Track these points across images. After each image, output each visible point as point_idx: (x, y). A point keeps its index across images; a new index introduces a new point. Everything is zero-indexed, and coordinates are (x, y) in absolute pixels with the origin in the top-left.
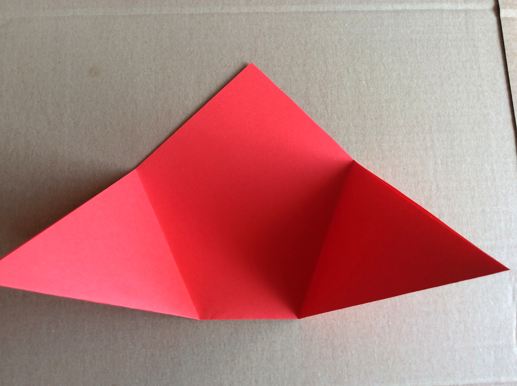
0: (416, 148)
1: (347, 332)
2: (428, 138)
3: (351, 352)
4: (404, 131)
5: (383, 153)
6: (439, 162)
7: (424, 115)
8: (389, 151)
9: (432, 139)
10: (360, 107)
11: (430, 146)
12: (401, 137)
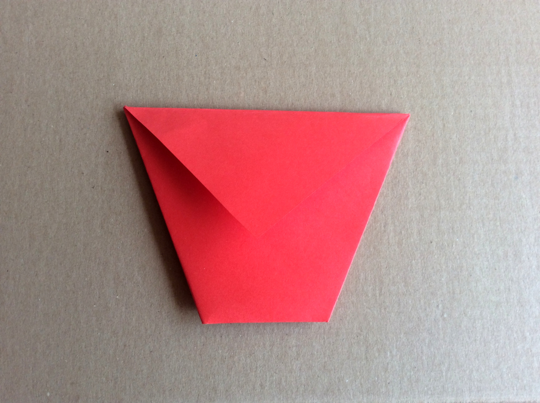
0: (487, 84)
1: (386, 325)
2: (503, 71)
3: (391, 352)
4: (472, 61)
5: (443, 89)
6: (518, 103)
7: (498, 41)
8: (451, 87)
9: (509, 73)
10: (413, 28)
11: (506, 81)
12: (468, 69)
